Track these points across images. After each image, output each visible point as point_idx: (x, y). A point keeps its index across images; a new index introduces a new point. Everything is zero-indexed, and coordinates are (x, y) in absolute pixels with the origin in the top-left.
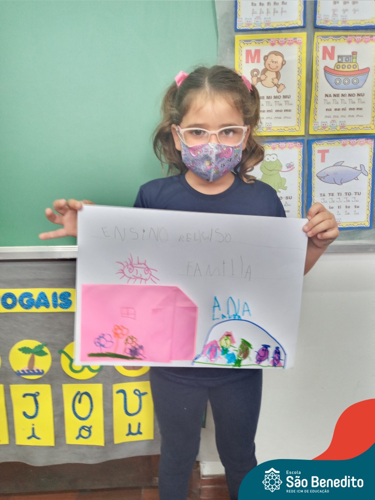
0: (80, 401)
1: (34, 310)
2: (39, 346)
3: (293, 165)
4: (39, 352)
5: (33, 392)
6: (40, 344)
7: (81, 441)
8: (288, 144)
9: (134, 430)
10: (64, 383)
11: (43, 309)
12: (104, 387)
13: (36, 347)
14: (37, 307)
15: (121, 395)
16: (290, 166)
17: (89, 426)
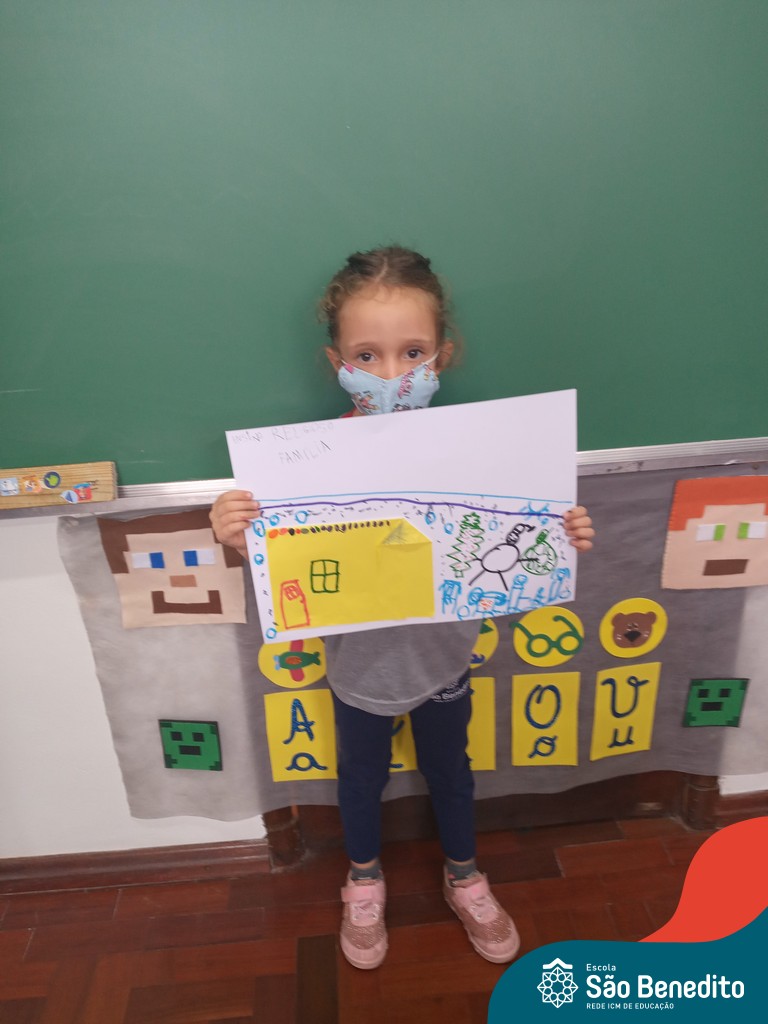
0: (539, 701)
7: (538, 761)
9: (621, 738)
10: (516, 674)
12: (582, 677)
15: (609, 687)
17: (552, 737)
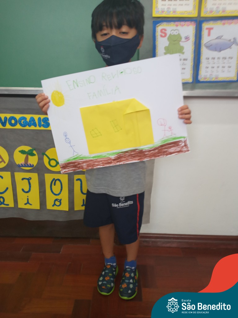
0: (55, 185)
1: (27, 128)
2: (31, 150)
3: (189, 38)
4: (31, 153)
5: (28, 178)
6: (31, 148)
7: (55, 208)
8: (187, 23)
10: (46, 173)
11: (33, 128)
12: (68, 177)
13: (29, 150)
14: (30, 126)
15: (79, 182)
16: (187, 38)
17: (60, 199)
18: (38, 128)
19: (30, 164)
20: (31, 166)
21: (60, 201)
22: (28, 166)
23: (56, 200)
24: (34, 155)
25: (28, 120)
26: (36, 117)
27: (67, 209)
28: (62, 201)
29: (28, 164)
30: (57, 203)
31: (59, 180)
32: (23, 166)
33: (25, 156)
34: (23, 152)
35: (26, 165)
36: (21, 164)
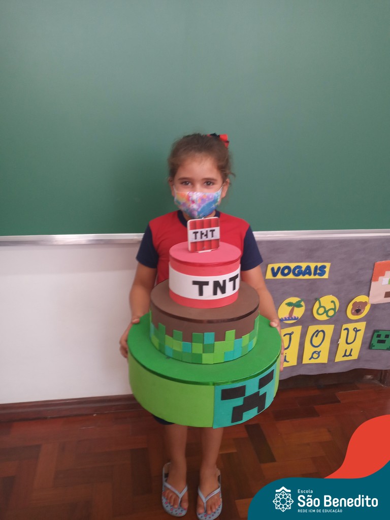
0: (316, 336)
1: (301, 277)
2: (299, 301)
4: (298, 305)
5: (290, 332)
6: (300, 299)
7: (313, 361)
9: (348, 354)
10: (311, 325)
12: (335, 327)
13: (296, 302)
14: (304, 275)
15: (346, 331)
17: (319, 351)
18: (312, 277)
19: (295, 317)
20: (295, 319)
21: (319, 353)
22: (292, 319)
23: (315, 352)
24: (301, 306)
25: (303, 269)
26: (313, 266)
27: (326, 361)
28: (320, 353)
29: (293, 316)
30: (315, 356)
31: (323, 331)
32: (286, 320)
33: (290, 308)
34: (289, 304)
35: (290, 318)
36: (285, 318)
